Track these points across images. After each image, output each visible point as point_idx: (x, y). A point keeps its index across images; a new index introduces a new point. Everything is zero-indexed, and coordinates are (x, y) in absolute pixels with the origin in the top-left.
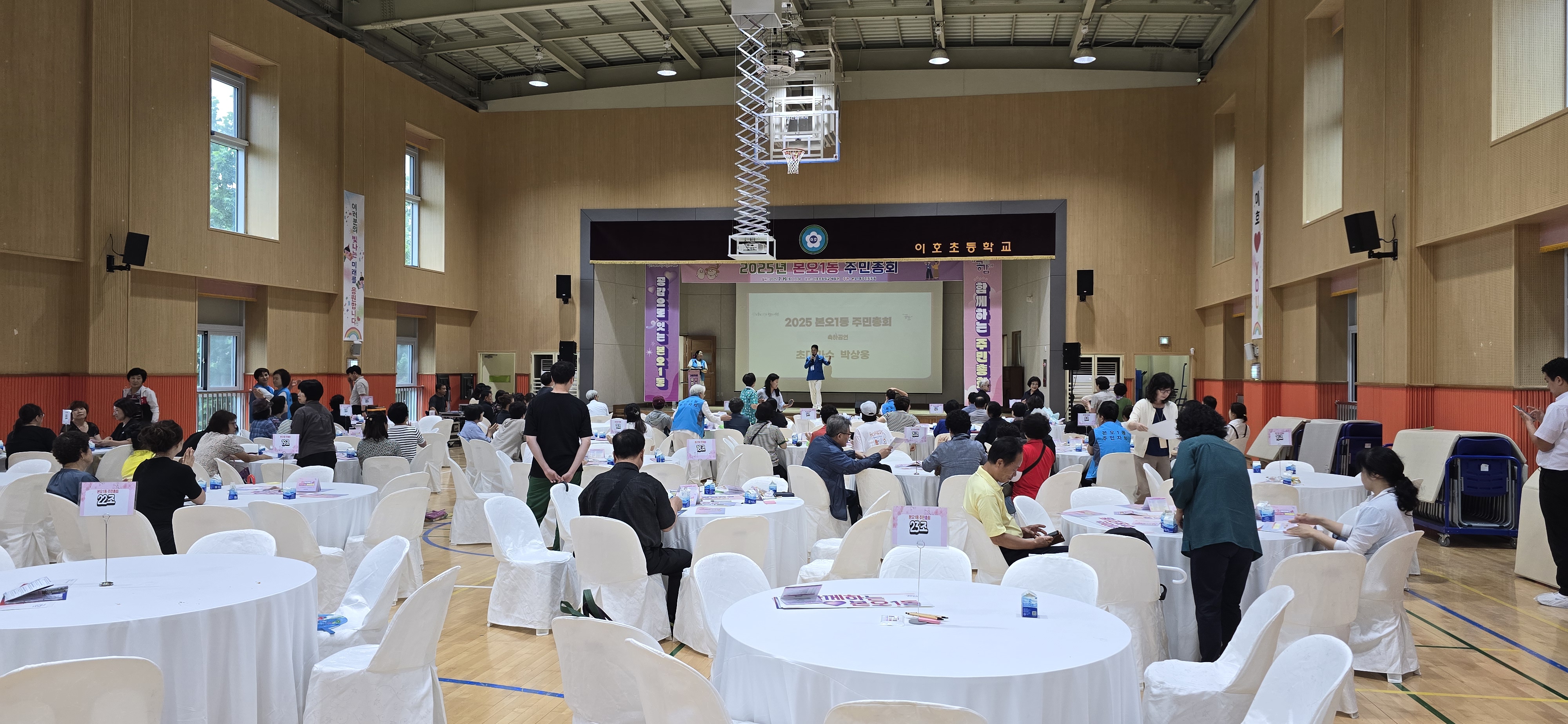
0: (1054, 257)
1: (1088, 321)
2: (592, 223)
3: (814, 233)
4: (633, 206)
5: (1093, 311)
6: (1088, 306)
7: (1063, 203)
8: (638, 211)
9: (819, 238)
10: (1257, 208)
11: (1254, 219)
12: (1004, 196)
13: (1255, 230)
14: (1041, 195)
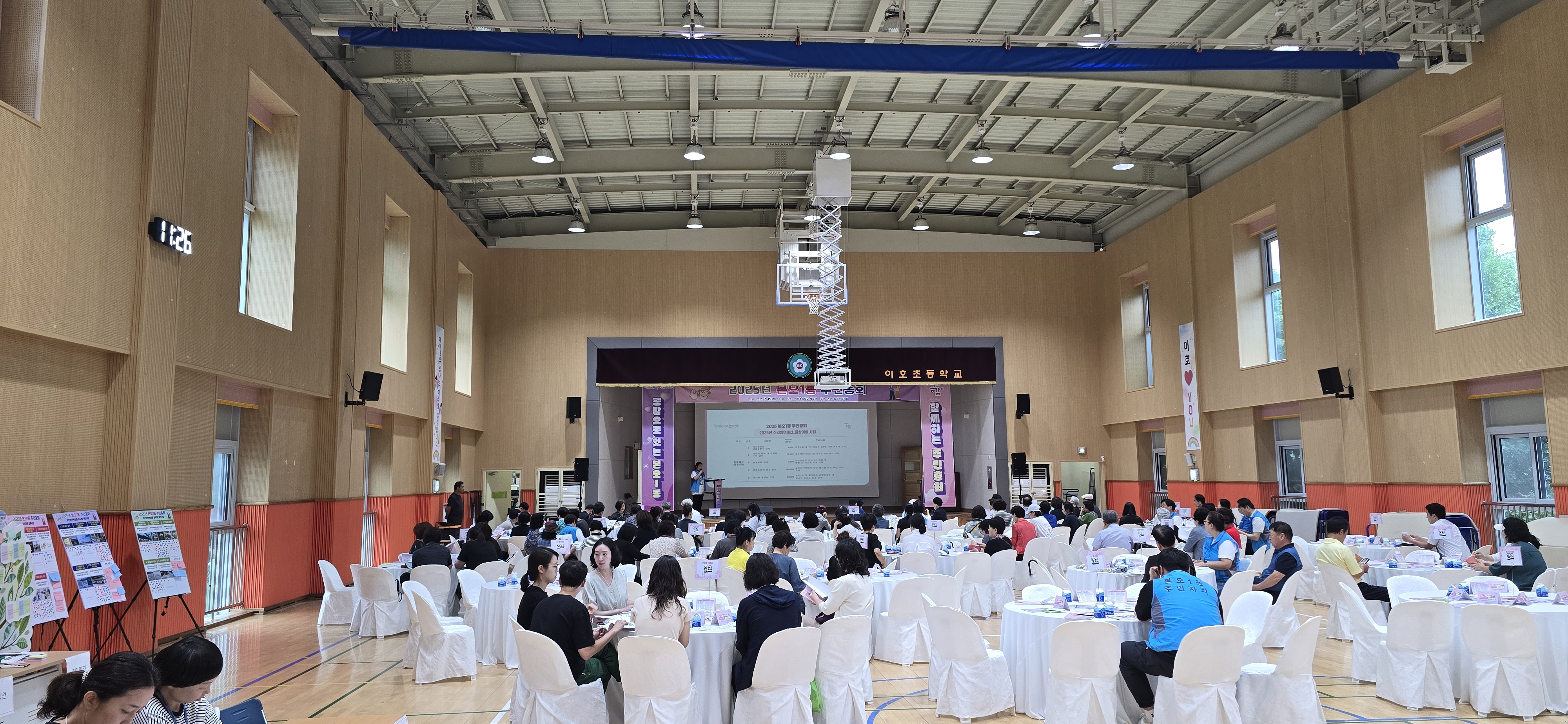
0: (995, 383)
1: (1023, 435)
2: (598, 350)
3: (800, 361)
4: (637, 334)
5: (1027, 427)
6: (1023, 422)
7: (1001, 339)
8: (642, 339)
9: (805, 364)
10: (1186, 352)
11: (1183, 361)
12: (954, 333)
13: (1185, 368)
14: (983, 333)
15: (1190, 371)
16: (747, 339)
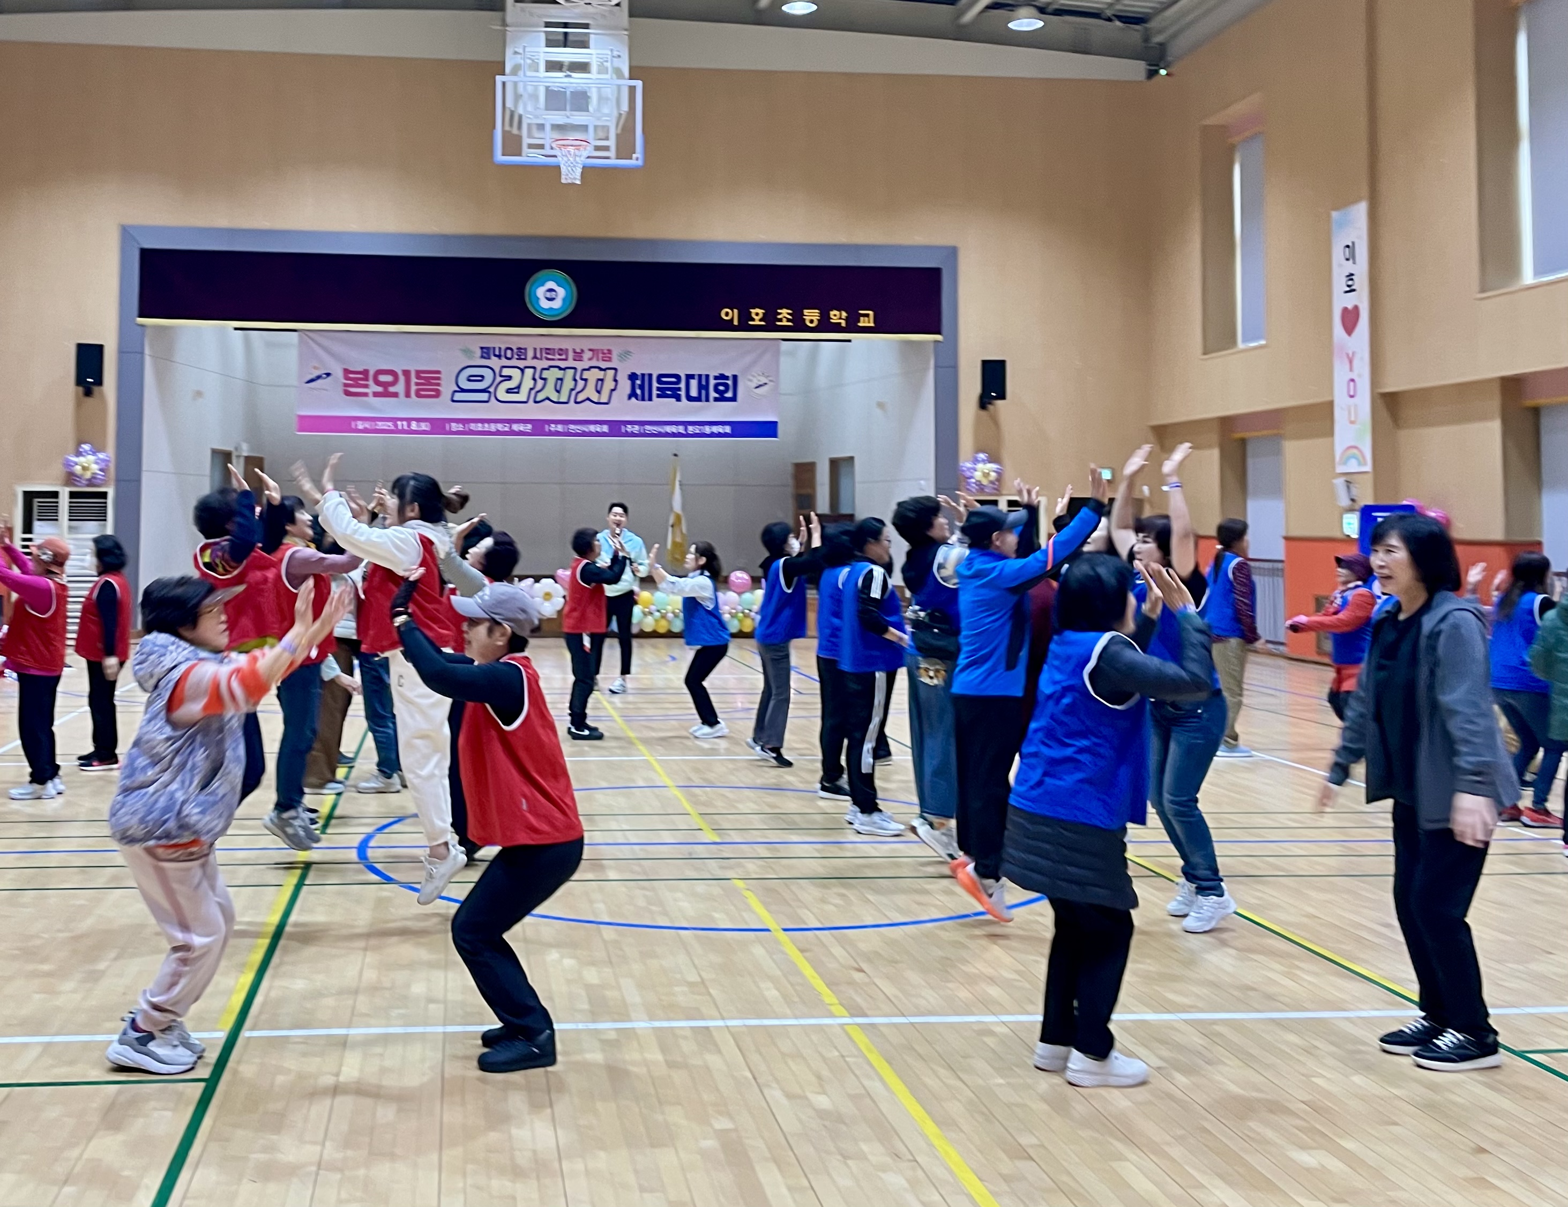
0: (938, 337)
1: (992, 438)
2: (141, 252)
3: (551, 285)
4: (222, 221)
5: (997, 424)
6: (991, 416)
7: (952, 253)
8: (232, 232)
9: (561, 292)
10: (1349, 267)
11: (1339, 284)
12: (860, 237)
13: (1341, 301)
14: (919, 237)
15: (1356, 308)
16: (446, 238)
